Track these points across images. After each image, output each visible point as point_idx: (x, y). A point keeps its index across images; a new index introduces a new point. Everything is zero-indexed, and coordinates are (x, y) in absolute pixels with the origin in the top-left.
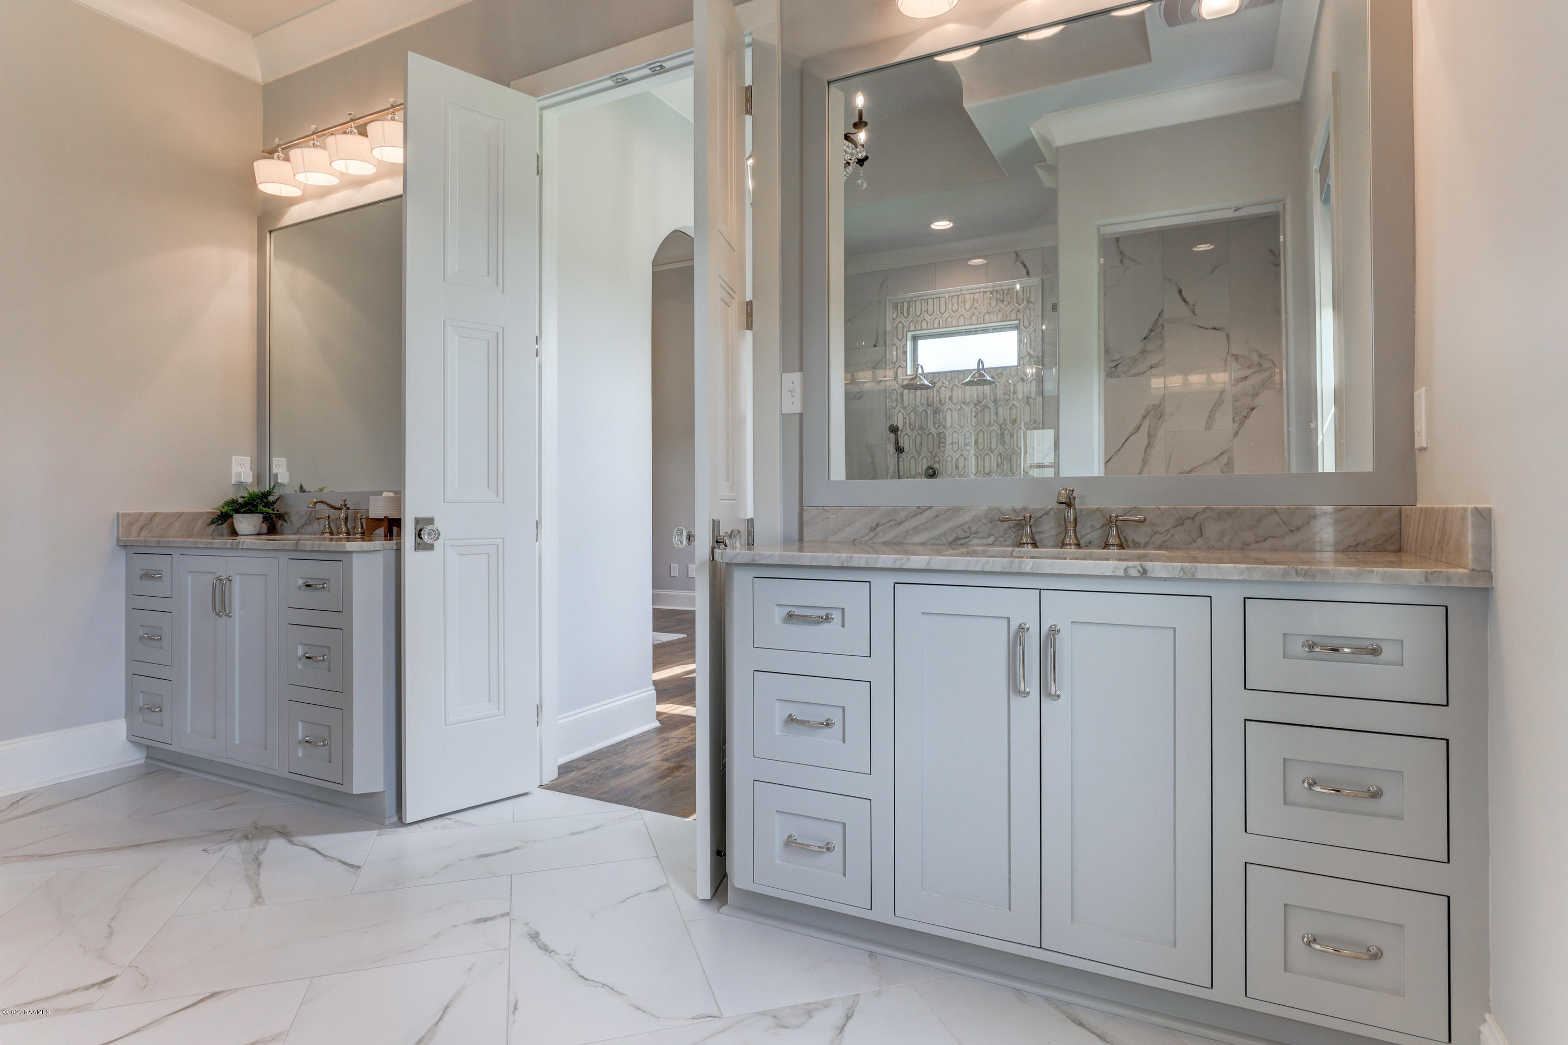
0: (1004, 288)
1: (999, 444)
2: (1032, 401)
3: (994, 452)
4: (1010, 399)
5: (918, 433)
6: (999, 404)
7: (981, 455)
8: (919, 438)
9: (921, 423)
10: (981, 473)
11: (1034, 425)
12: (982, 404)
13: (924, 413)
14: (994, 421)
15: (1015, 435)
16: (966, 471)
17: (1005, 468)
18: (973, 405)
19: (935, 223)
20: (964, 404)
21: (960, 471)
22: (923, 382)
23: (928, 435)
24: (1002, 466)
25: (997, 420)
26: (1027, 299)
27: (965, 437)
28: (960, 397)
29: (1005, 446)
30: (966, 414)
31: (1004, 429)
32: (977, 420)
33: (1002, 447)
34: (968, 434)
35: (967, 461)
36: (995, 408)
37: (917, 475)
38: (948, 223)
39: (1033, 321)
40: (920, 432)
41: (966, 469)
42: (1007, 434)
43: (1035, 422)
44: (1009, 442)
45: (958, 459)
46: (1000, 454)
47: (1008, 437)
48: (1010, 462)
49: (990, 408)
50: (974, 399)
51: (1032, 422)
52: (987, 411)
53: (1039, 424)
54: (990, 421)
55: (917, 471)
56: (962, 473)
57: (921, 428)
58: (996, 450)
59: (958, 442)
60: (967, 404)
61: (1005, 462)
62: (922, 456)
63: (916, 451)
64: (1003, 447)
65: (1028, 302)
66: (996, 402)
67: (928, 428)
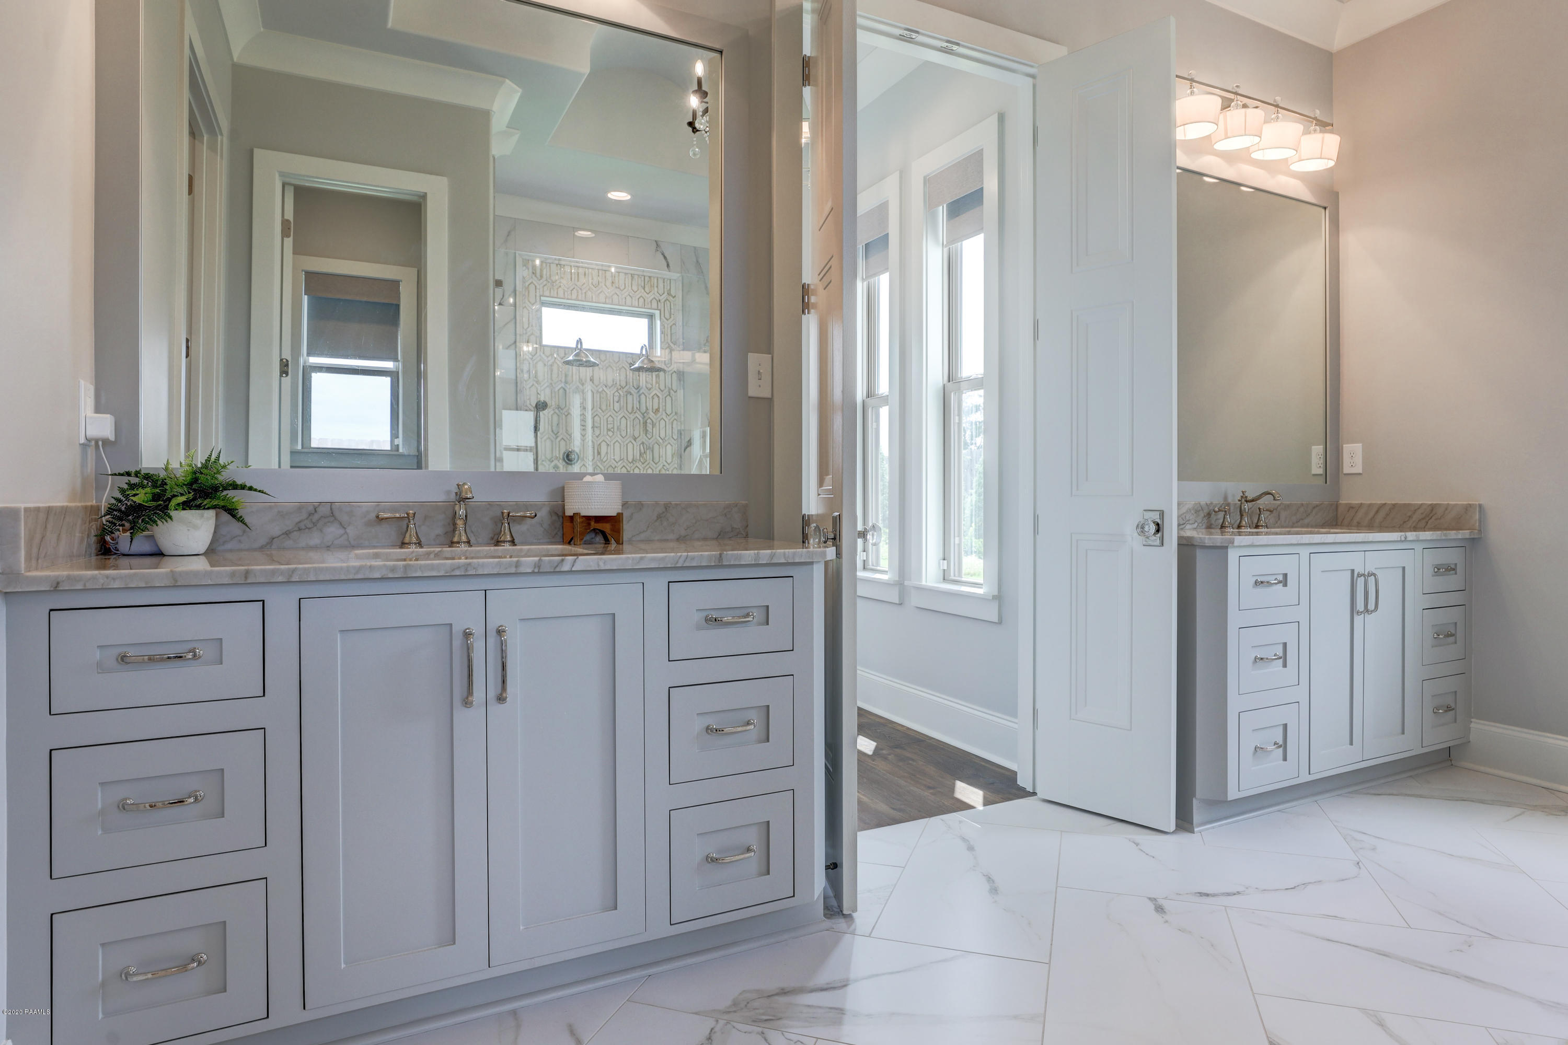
0: (645, 274)
1: (642, 433)
2: (673, 393)
3: (637, 440)
4: (652, 388)
5: (555, 412)
6: (641, 392)
7: (624, 442)
8: (555, 417)
9: (559, 401)
10: (624, 461)
11: (676, 417)
12: (625, 390)
13: (561, 391)
14: (637, 408)
15: (657, 424)
16: (609, 458)
17: (648, 457)
18: (615, 389)
19: (612, 193)
20: (606, 386)
21: (602, 458)
22: (589, 359)
23: (566, 416)
24: (645, 455)
25: (640, 408)
26: (667, 291)
27: (607, 422)
28: (602, 378)
29: (648, 435)
30: (609, 398)
31: (646, 418)
32: (620, 405)
33: (644, 435)
34: (610, 419)
35: (609, 447)
36: (638, 395)
37: (553, 459)
38: (625, 194)
39: (674, 315)
40: (557, 411)
41: (609, 456)
42: (650, 423)
43: (676, 414)
44: (651, 431)
45: (600, 444)
46: (643, 443)
47: (651, 426)
48: (653, 451)
49: (633, 395)
50: (616, 384)
51: (674, 414)
52: (630, 397)
53: (680, 416)
54: (633, 408)
55: (554, 454)
56: (604, 460)
57: (559, 407)
58: (639, 438)
59: (600, 427)
60: (610, 388)
61: (648, 451)
62: (559, 439)
63: (553, 431)
64: (646, 435)
65: (669, 294)
66: (638, 390)
67: (567, 408)
